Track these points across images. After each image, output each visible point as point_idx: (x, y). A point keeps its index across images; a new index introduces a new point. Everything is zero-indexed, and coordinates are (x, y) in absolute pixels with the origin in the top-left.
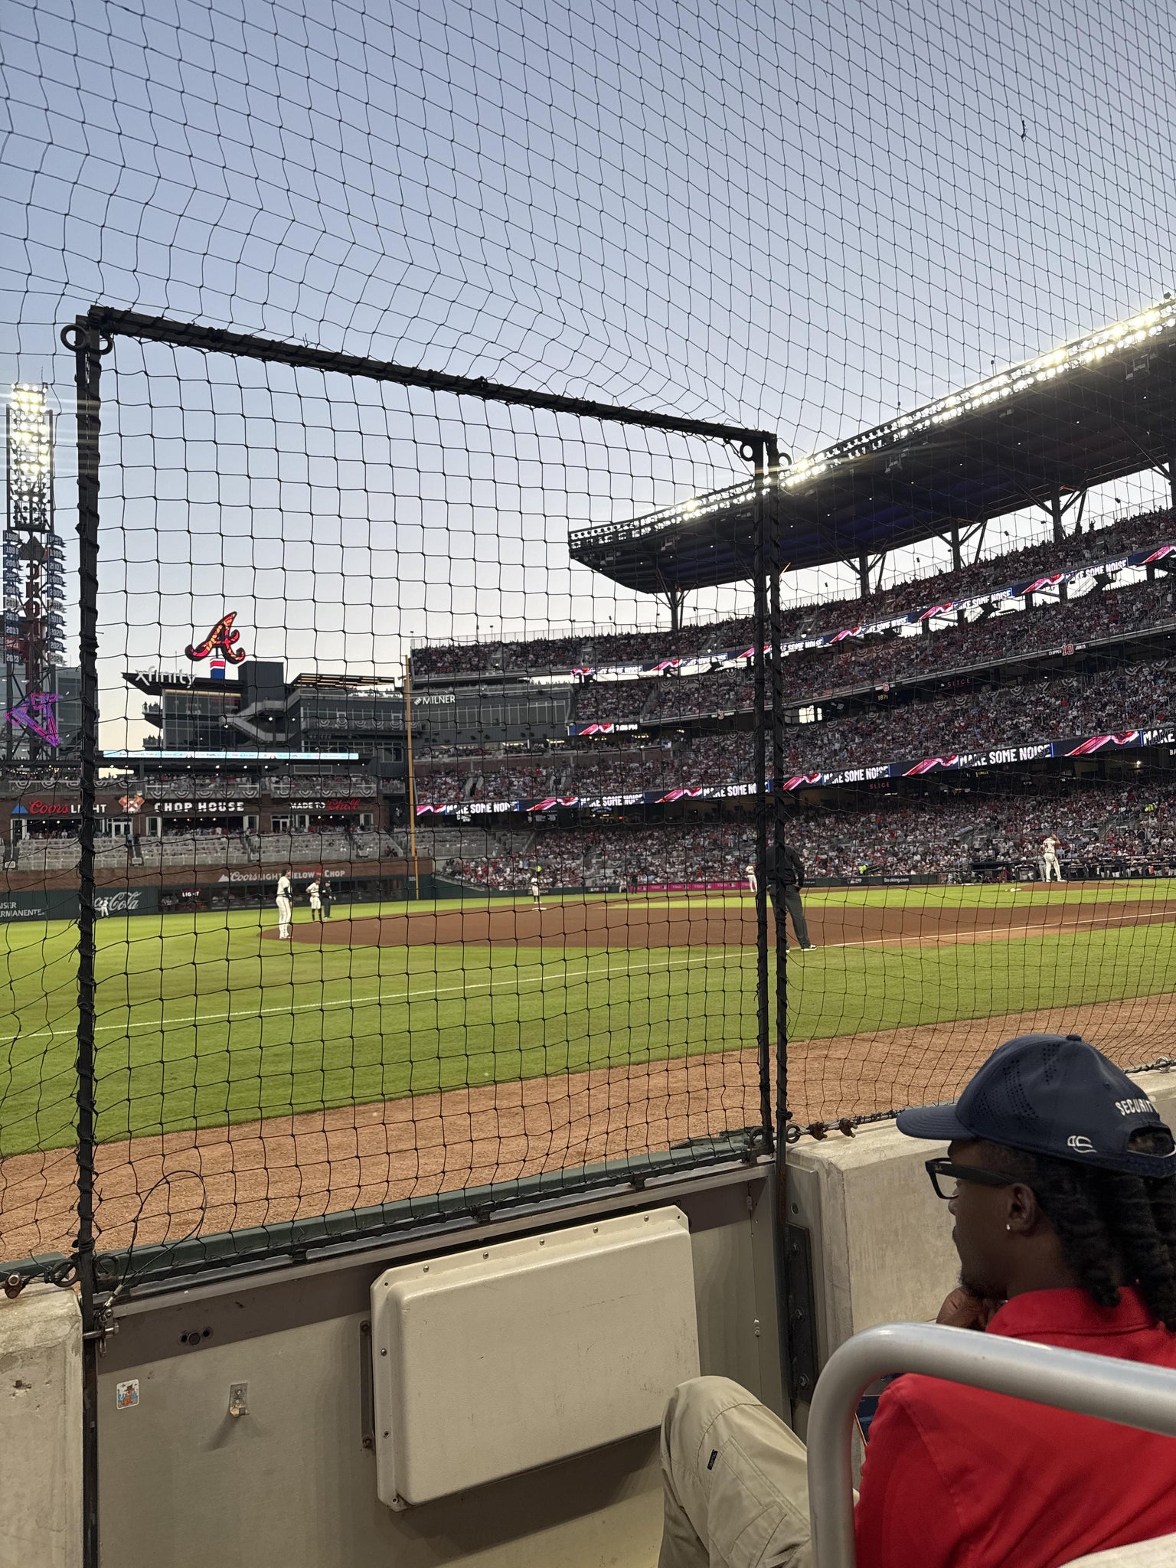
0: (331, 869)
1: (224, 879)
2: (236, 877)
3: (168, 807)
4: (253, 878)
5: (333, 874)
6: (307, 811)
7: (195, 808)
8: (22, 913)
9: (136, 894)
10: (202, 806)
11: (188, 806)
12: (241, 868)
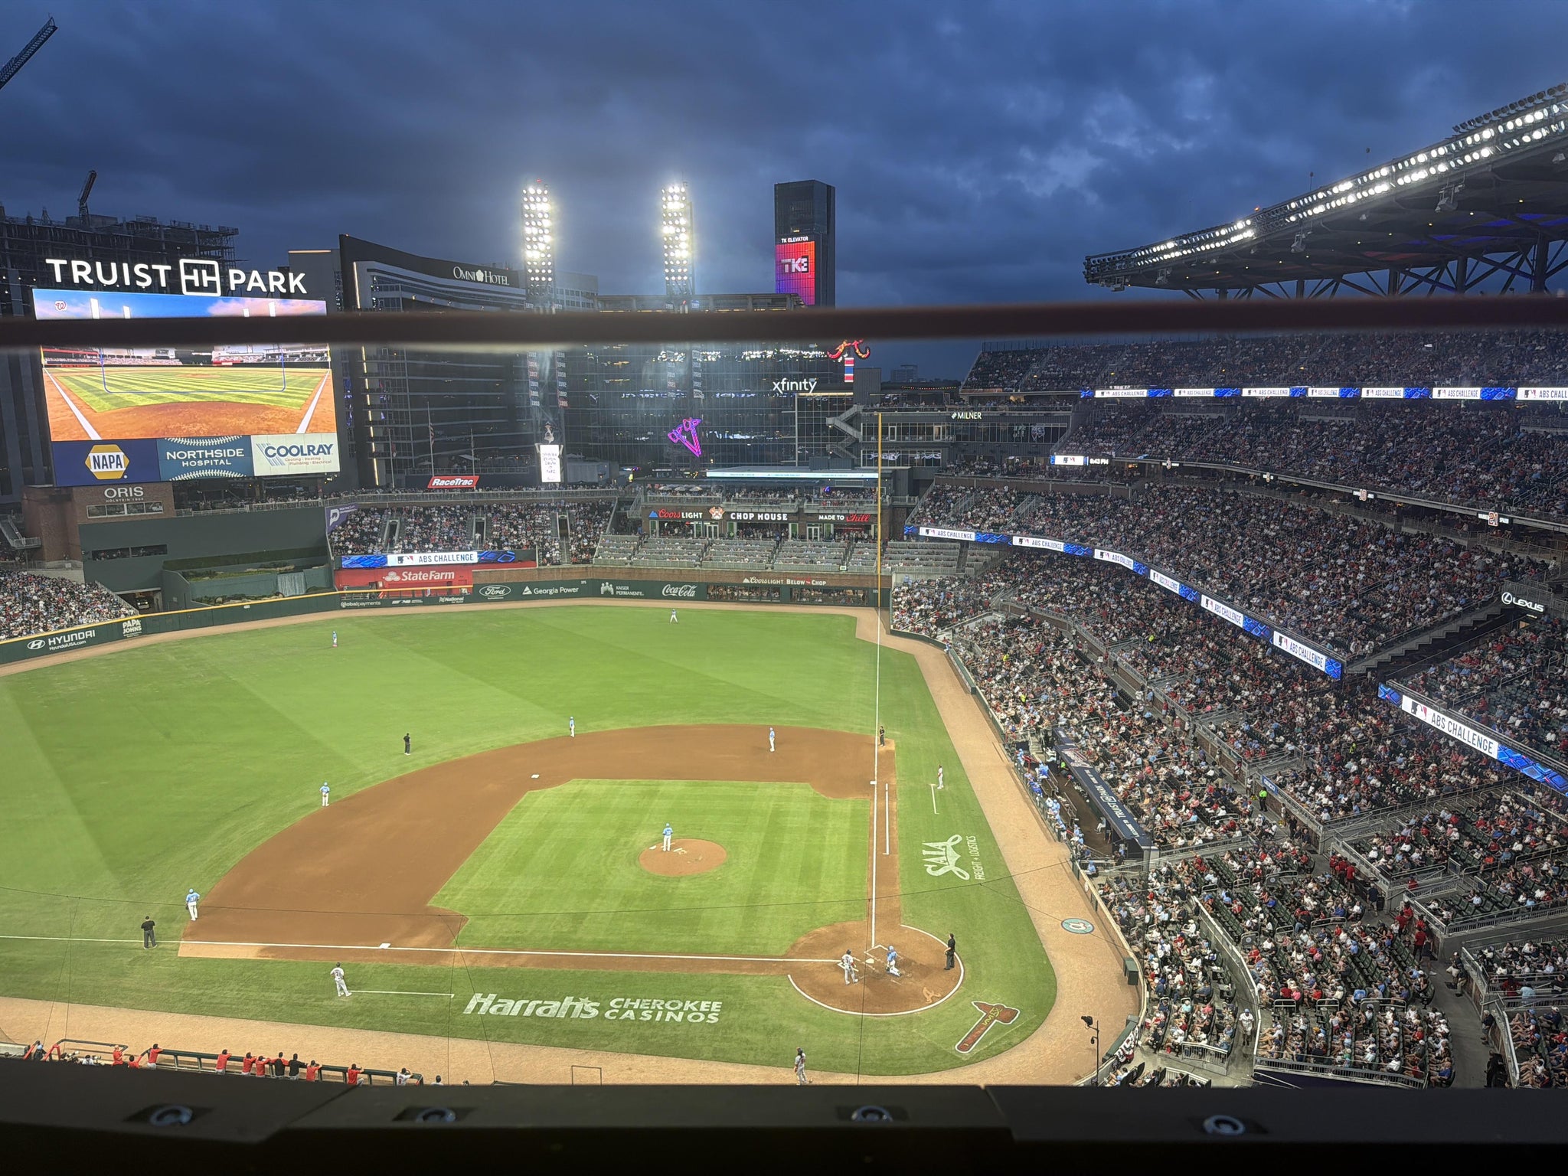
0: (817, 580)
1: (746, 581)
2: (753, 580)
3: (739, 516)
4: (764, 582)
5: (817, 583)
6: (831, 522)
7: (756, 516)
8: (632, 593)
9: (694, 587)
10: (760, 517)
11: (752, 516)
12: (757, 575)
